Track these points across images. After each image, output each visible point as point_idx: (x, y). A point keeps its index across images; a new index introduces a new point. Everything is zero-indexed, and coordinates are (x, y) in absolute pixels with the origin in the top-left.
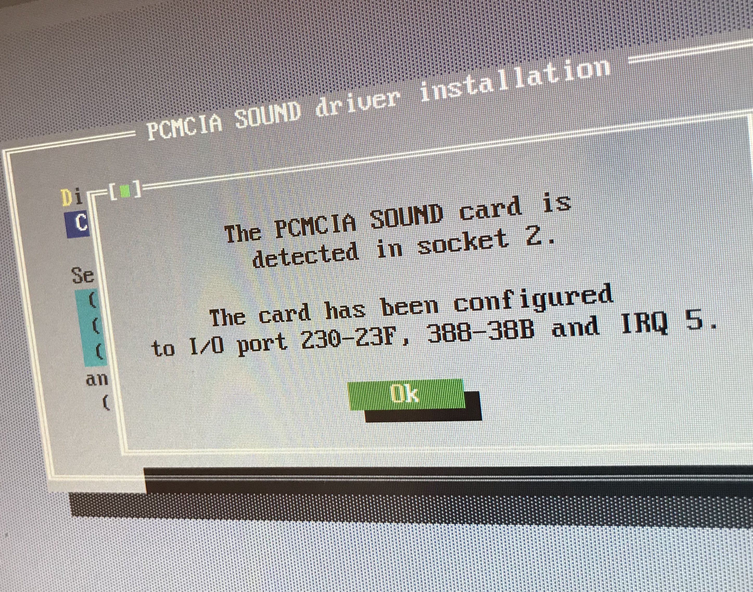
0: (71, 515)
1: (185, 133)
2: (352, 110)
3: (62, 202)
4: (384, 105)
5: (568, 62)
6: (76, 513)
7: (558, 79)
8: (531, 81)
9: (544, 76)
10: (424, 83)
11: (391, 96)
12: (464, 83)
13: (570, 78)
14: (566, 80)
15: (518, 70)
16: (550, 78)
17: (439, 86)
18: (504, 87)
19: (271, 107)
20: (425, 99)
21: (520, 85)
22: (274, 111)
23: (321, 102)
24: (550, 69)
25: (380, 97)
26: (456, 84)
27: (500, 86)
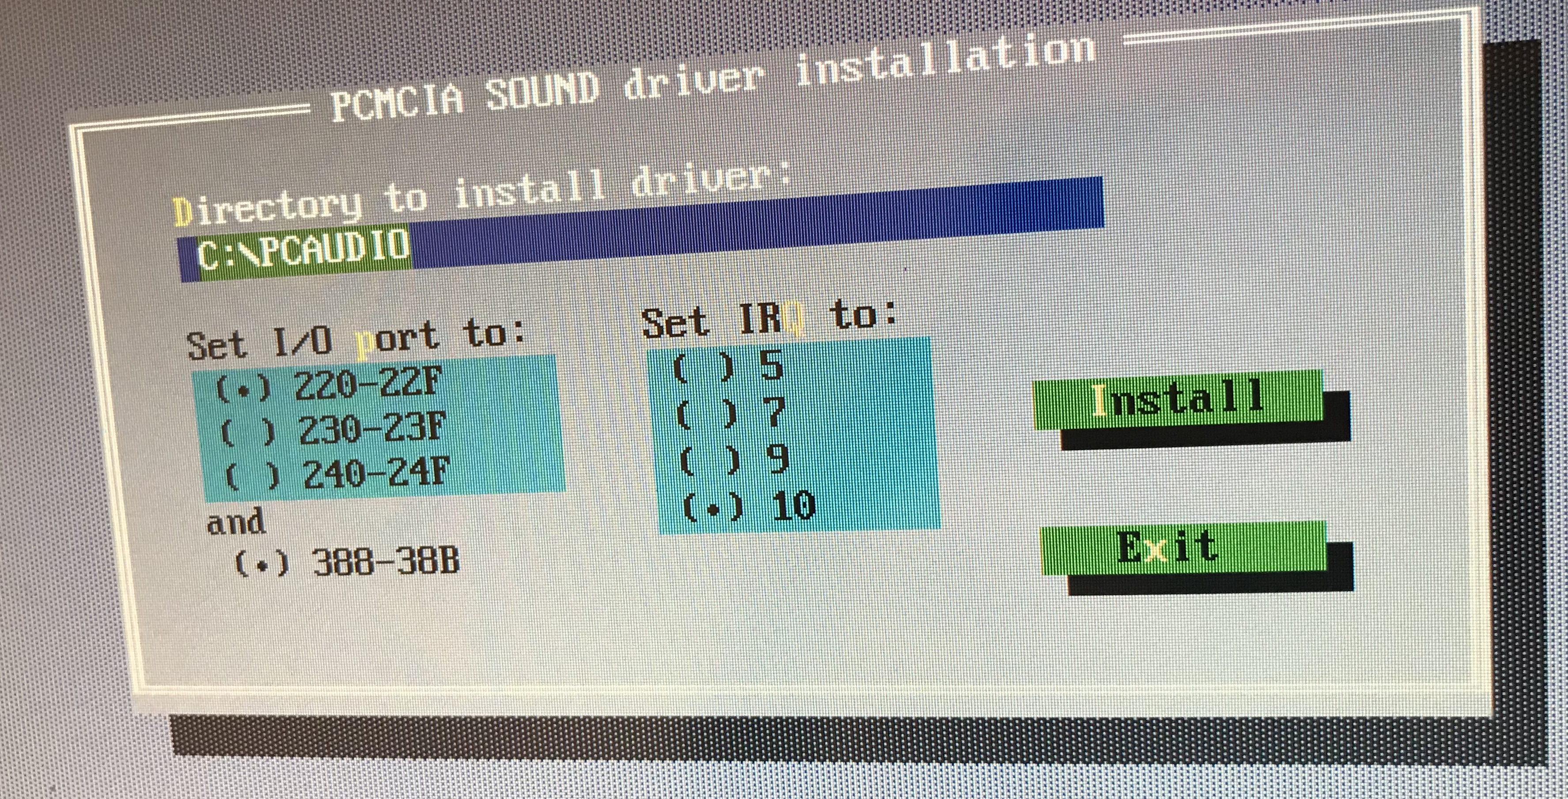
0: (172, 754)
1: (398, 113)
2: (684, 92)
3: (174, 220)
4: (737, 87)
5: (1031, 36)
6: (181, 749)
7: (1014, 62)
8: (972, 63)
9: (993, 57)
10: (803, 56)
11: (749, 73)
12: (866, 59)
13: (1032, 62)
14: (1027, 65)
15: (953, 44)
16: (1002, 61)
17: (826, 63)
18: (929, 70)
19: (548, 78)
20: (804, 81)
21: (954, 68)
22: (553, 84)
23: (633, 74)
24: (1002, 46)
25: (731, 74)
26: (853, 60)
27: (923, 68)
